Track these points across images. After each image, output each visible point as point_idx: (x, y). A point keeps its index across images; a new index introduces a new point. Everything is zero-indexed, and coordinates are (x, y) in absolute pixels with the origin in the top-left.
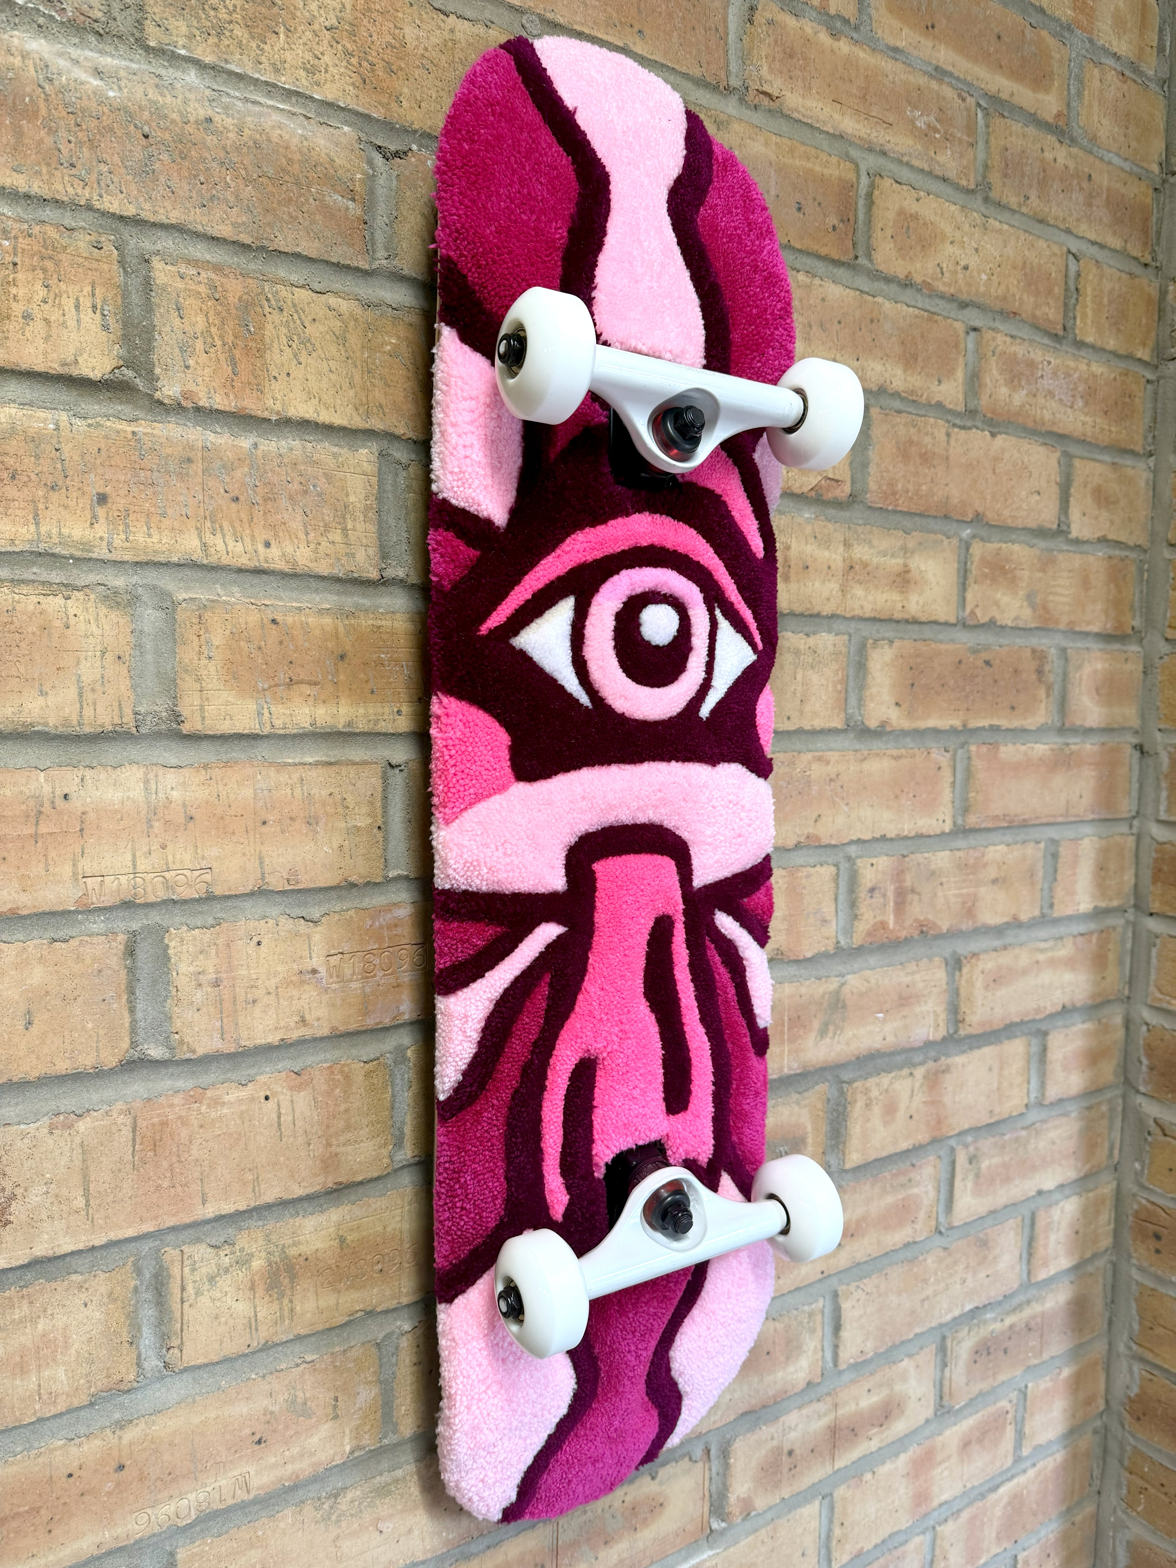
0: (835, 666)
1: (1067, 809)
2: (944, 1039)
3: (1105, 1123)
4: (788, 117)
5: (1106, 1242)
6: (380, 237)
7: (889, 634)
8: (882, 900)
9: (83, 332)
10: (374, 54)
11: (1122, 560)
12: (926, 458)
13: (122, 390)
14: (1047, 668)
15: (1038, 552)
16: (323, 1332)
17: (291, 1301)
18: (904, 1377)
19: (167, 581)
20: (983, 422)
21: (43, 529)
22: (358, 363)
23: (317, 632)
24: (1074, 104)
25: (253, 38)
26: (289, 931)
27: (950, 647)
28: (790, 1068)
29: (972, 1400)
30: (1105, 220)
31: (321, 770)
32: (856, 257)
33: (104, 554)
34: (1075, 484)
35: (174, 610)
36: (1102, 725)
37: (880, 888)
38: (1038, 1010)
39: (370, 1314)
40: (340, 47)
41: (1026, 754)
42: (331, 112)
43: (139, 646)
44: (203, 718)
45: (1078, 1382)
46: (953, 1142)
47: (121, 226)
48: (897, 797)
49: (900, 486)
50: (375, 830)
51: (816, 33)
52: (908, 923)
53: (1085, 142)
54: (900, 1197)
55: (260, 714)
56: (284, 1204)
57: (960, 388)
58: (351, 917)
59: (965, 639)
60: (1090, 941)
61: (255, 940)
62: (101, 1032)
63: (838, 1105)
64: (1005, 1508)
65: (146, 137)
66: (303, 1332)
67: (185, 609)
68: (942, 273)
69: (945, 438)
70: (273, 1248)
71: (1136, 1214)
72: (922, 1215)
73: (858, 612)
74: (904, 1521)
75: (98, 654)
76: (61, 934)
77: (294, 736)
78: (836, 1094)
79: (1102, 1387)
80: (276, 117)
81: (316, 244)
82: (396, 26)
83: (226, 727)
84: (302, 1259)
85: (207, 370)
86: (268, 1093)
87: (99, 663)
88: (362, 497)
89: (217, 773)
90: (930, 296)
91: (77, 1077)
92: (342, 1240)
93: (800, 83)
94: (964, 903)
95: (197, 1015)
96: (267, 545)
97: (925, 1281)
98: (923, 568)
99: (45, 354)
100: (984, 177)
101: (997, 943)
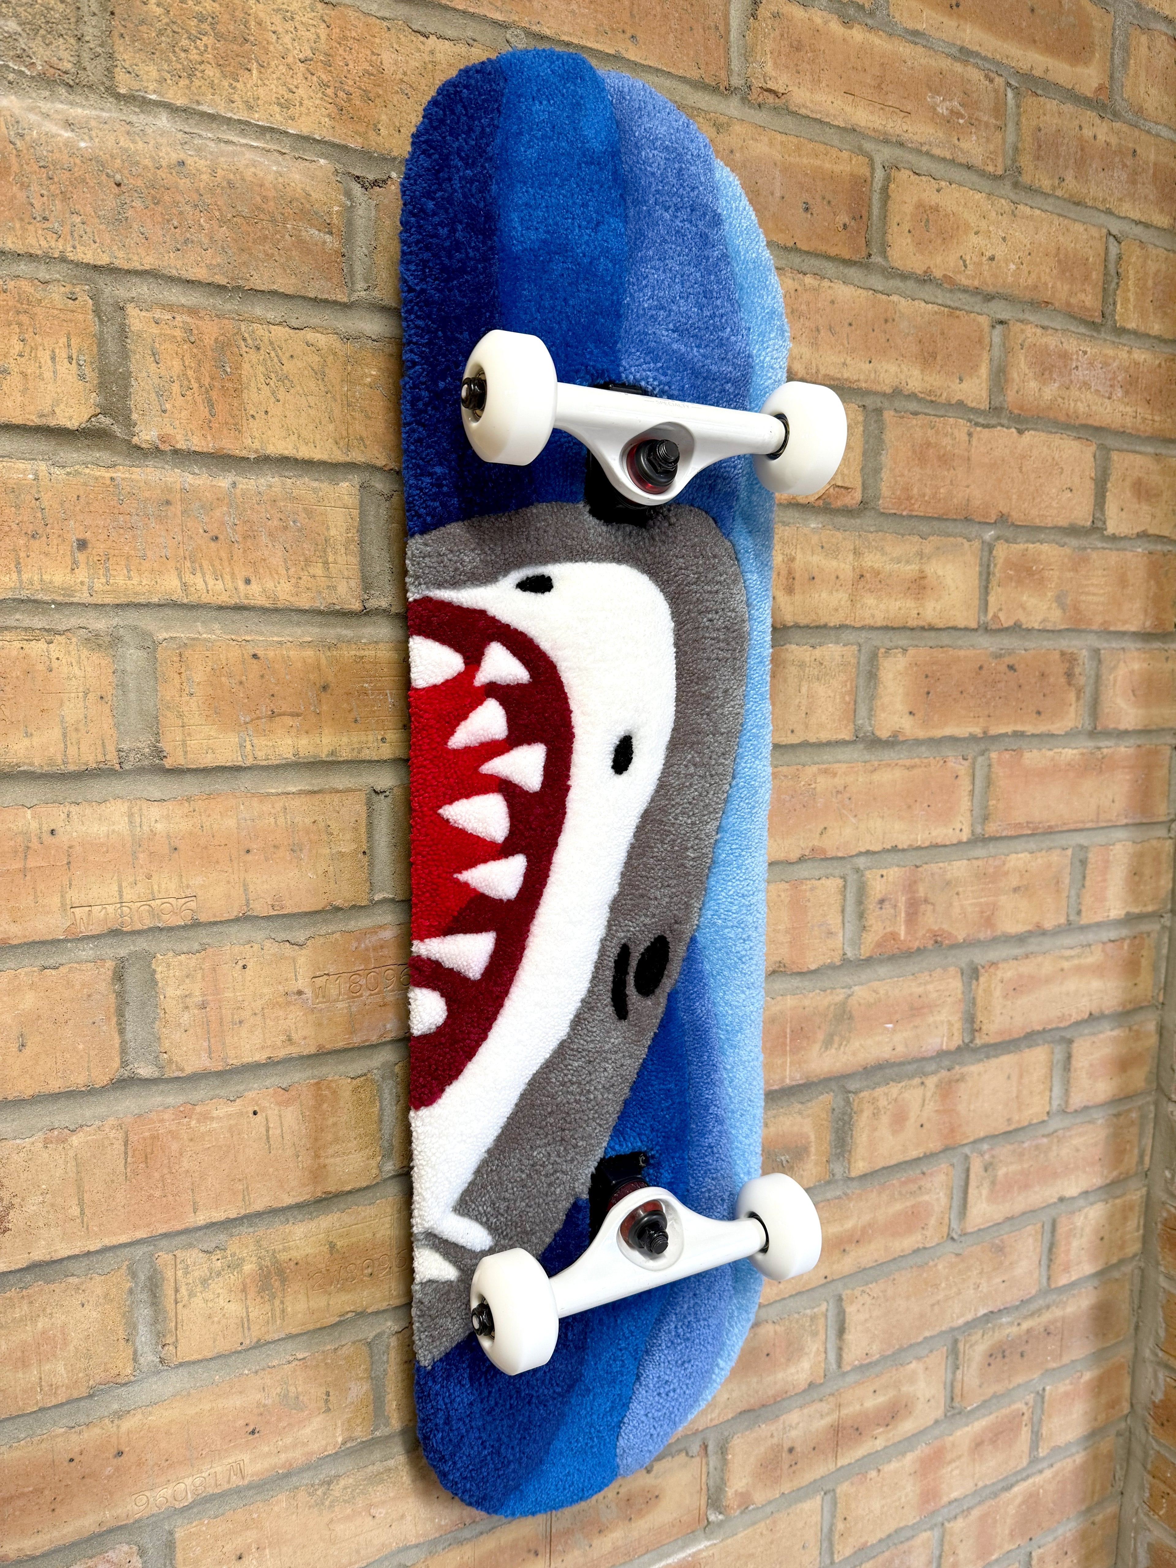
0: (843, 677)
1: (1098, 814)
2: (959, 1049)
3: (1134, 1130)
4: (794, 114)
5: (1134, 1247)
6: (359, 269)
7: (903, 642)
8: (892, 911)
9: (59, 382)
10: (351, 83)
11: (1164, 555)
12: (945, 460)
13: (100, 437)
14: (1077, 670)
15: (1069, 551)
16: (315, 1331)
17: (282, 1302)
18: (912, 1379)
19: (147, 622)
20: (1009, 419)
21: (25, 577)
22: (338, 396)
23: (299, 665)
24: (1117, 75)
25: (225, 77)
26: (274, 955)
27: (971, 653)
28: (792, 1079)
29: (985, 1402)
30: (1151, 197)
31: (304, 799)
32: (870, 255)
33: (84, 598)
34: (1113, 478)
35: (155, 650)
36: (1139, 727)
37: (890, 899)
38: (1062, 1018)
39: (361, 1315)
40: (315, 78)
41: (1052, 759)
42: (306, 145)
43: (122, 686)
44: (186, 752)
45: (1100, 1386)
46: (967, 1150)
47: (96, 276)
48: (909, 807)
49: (915, 491)
50: (360, 855)
51: (826, 23)
52: (920, 934)
53: (1129, 116)
54: (908, 1204)
55: (242, 746)
56: (273, 1212)
57: (984, 385)
58: (336, 940)
59: (987, 644)
60: (1122, 948)
61: (241, 964)
62: (92, 1053)
63: (844, 1114)
64: (1019, 1506)
65: (118, 185)
66: (294, 1331)
67: (166, 648)
68: (966, 266)
69: (967, 438)
70: (264, 1253)
71: (1165, 1222)
72: (933, 1221)
73: (869, 622)
74: (911, 1517)
75: (81, 695)
76: (51, 962)
77: (277, 767)
78: (842, 1103)
79: (1127, 1391)
80: (249, 155)
81: (293, 280)
82: (373, 53)
83: (209, 760)
84: (292, 1264)
85: (184, 413)
86: (256, 1108)
87: (82, 704)
88: (343, 530)
89: (199, 805)
90: (951, 291)
91: (70, 1095)
92: (332, 1246)
93: (808, 77)
94: (982, 912)
95: (184, 1035)
96: (248, 582)
97: (936, 1286)
98: (940, 573)
99: (23, 406)
100: (1014, 161)
101: (1018, 951)
